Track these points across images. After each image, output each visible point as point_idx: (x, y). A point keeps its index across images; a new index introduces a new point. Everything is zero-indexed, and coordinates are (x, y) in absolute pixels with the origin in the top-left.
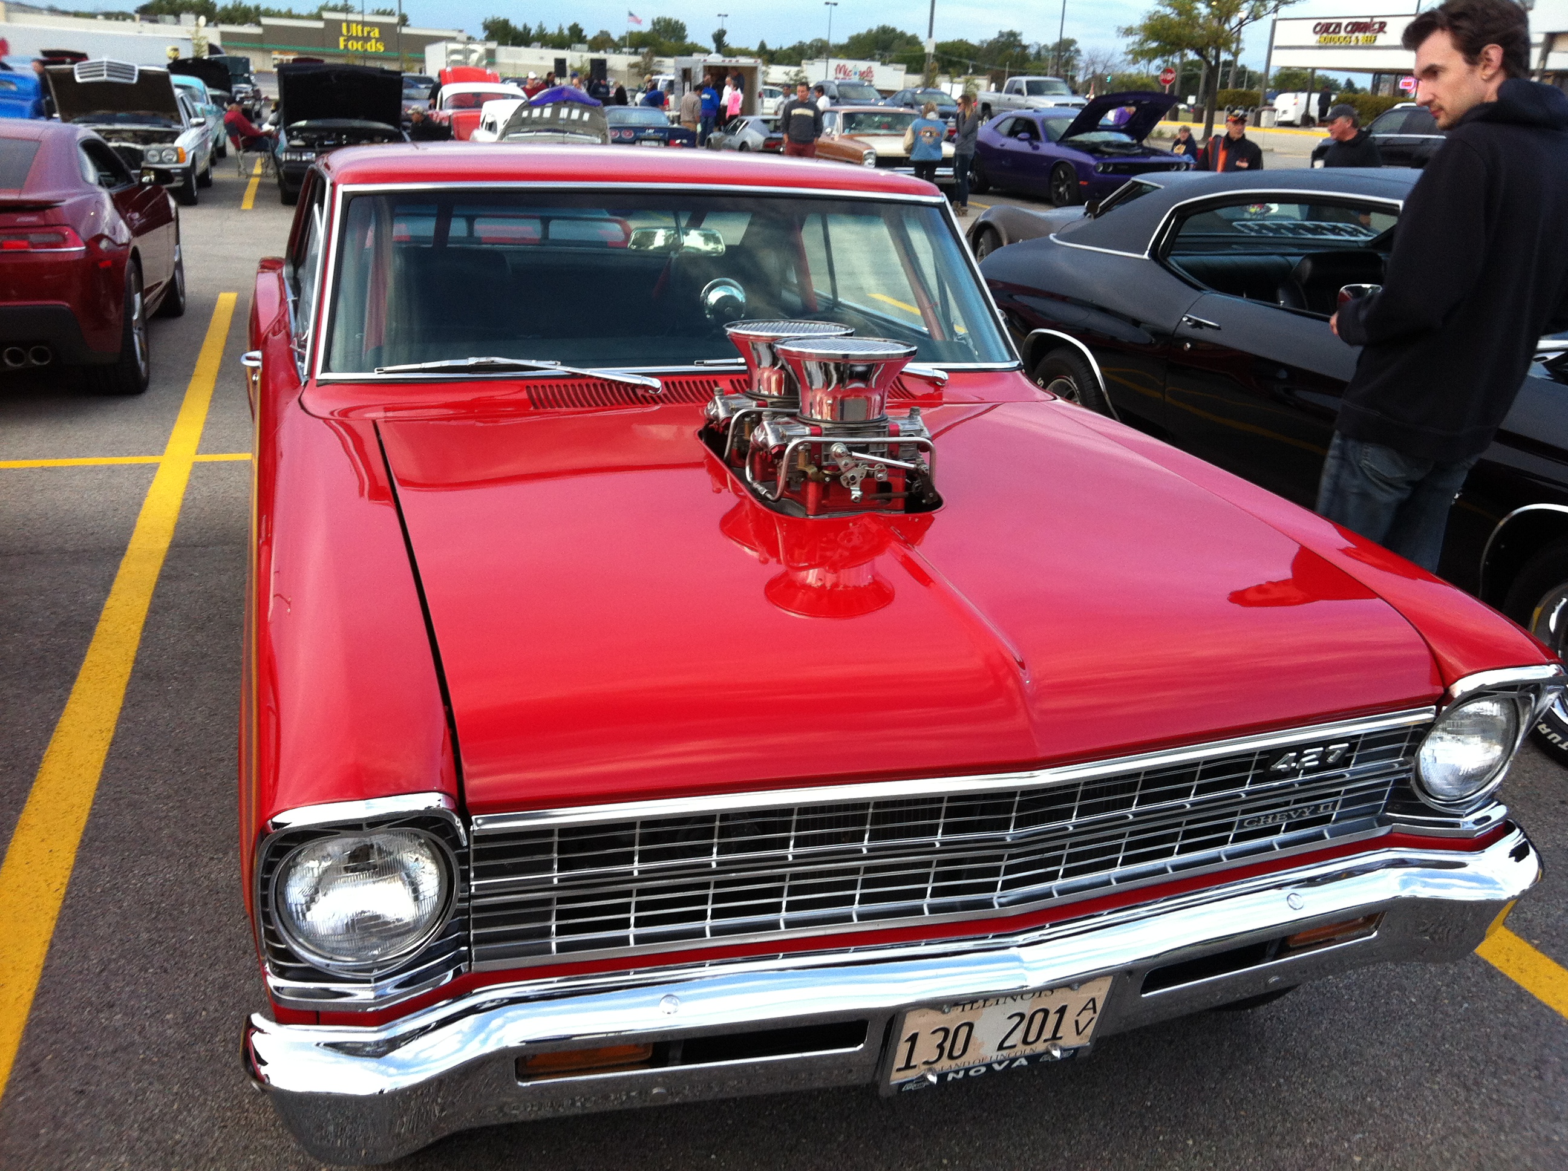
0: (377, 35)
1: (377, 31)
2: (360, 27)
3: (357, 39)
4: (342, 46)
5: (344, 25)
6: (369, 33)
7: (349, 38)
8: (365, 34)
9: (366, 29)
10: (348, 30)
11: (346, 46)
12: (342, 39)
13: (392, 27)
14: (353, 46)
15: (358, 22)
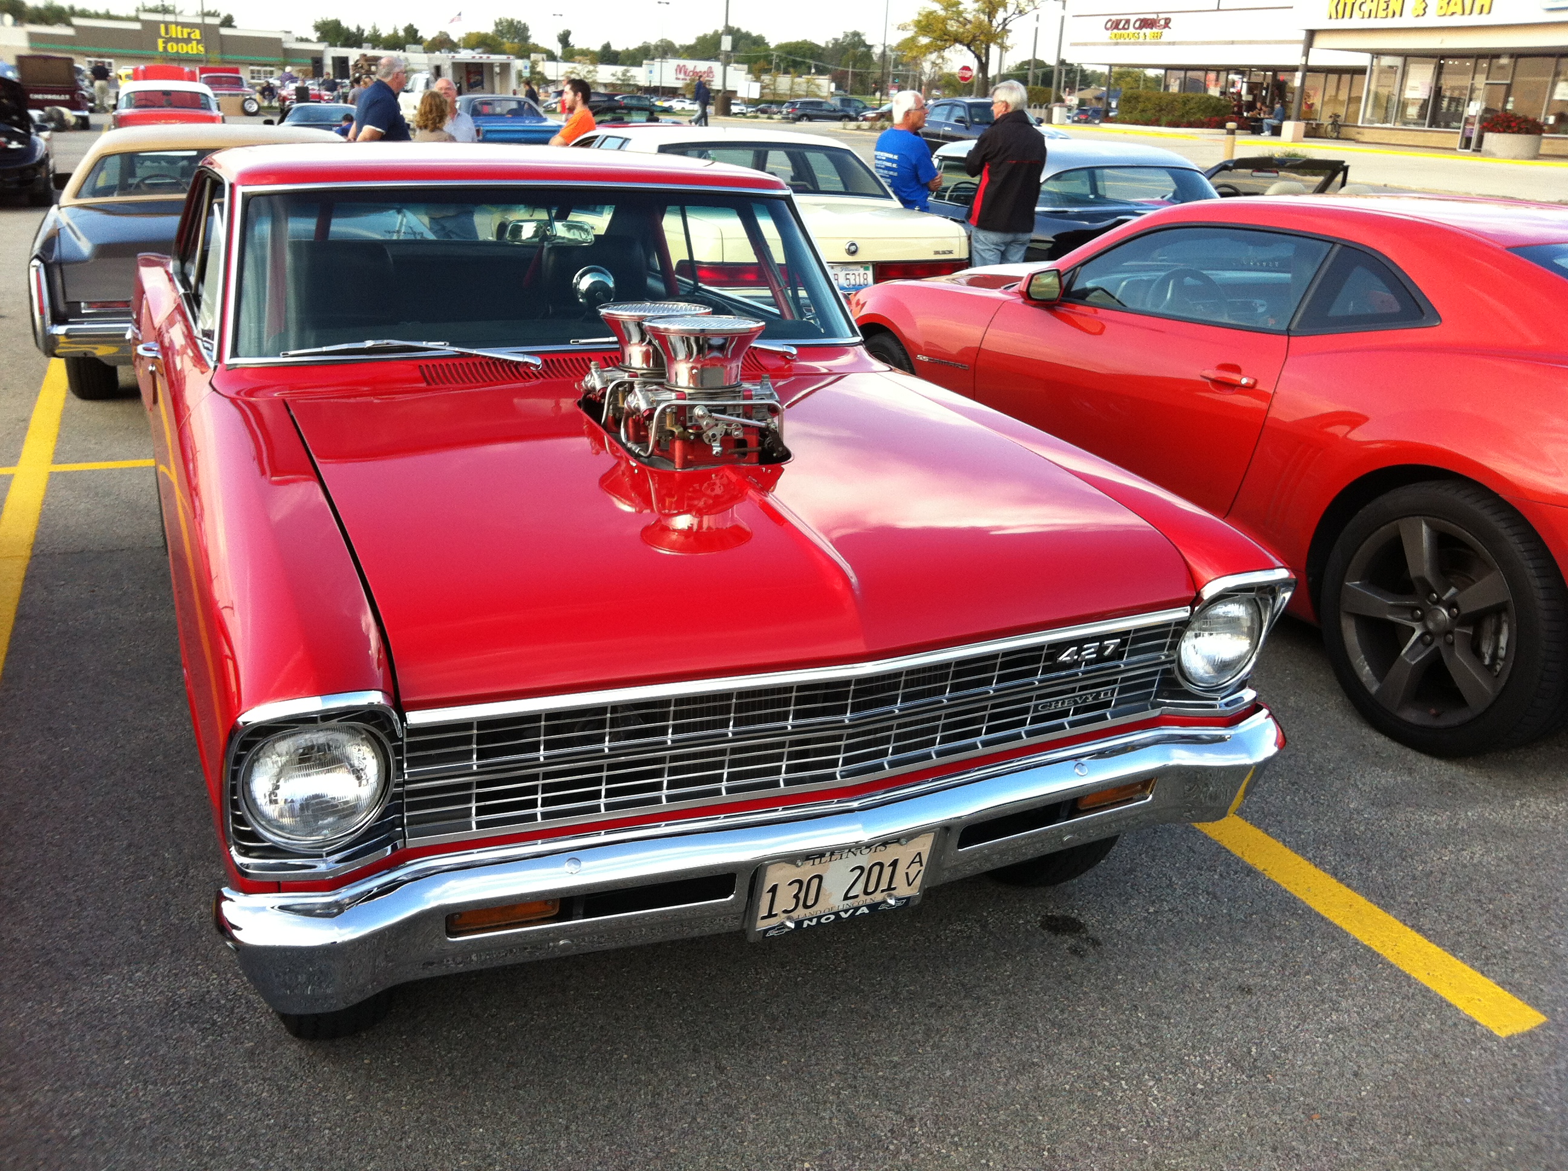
0: (198, 37)
1: (197, 32)
2: (179, 29)
3: (177, 41)
4: (161, 49)
5: (162, 27)
6: (189, 34)
7: (168, 40)
8: (186, 36)
9: (186, 31)
10: (167, 32)
11: (165, 48)
12: (160, 42)
13: (213, 28)
14: (172, 48)
15: (177, 24)
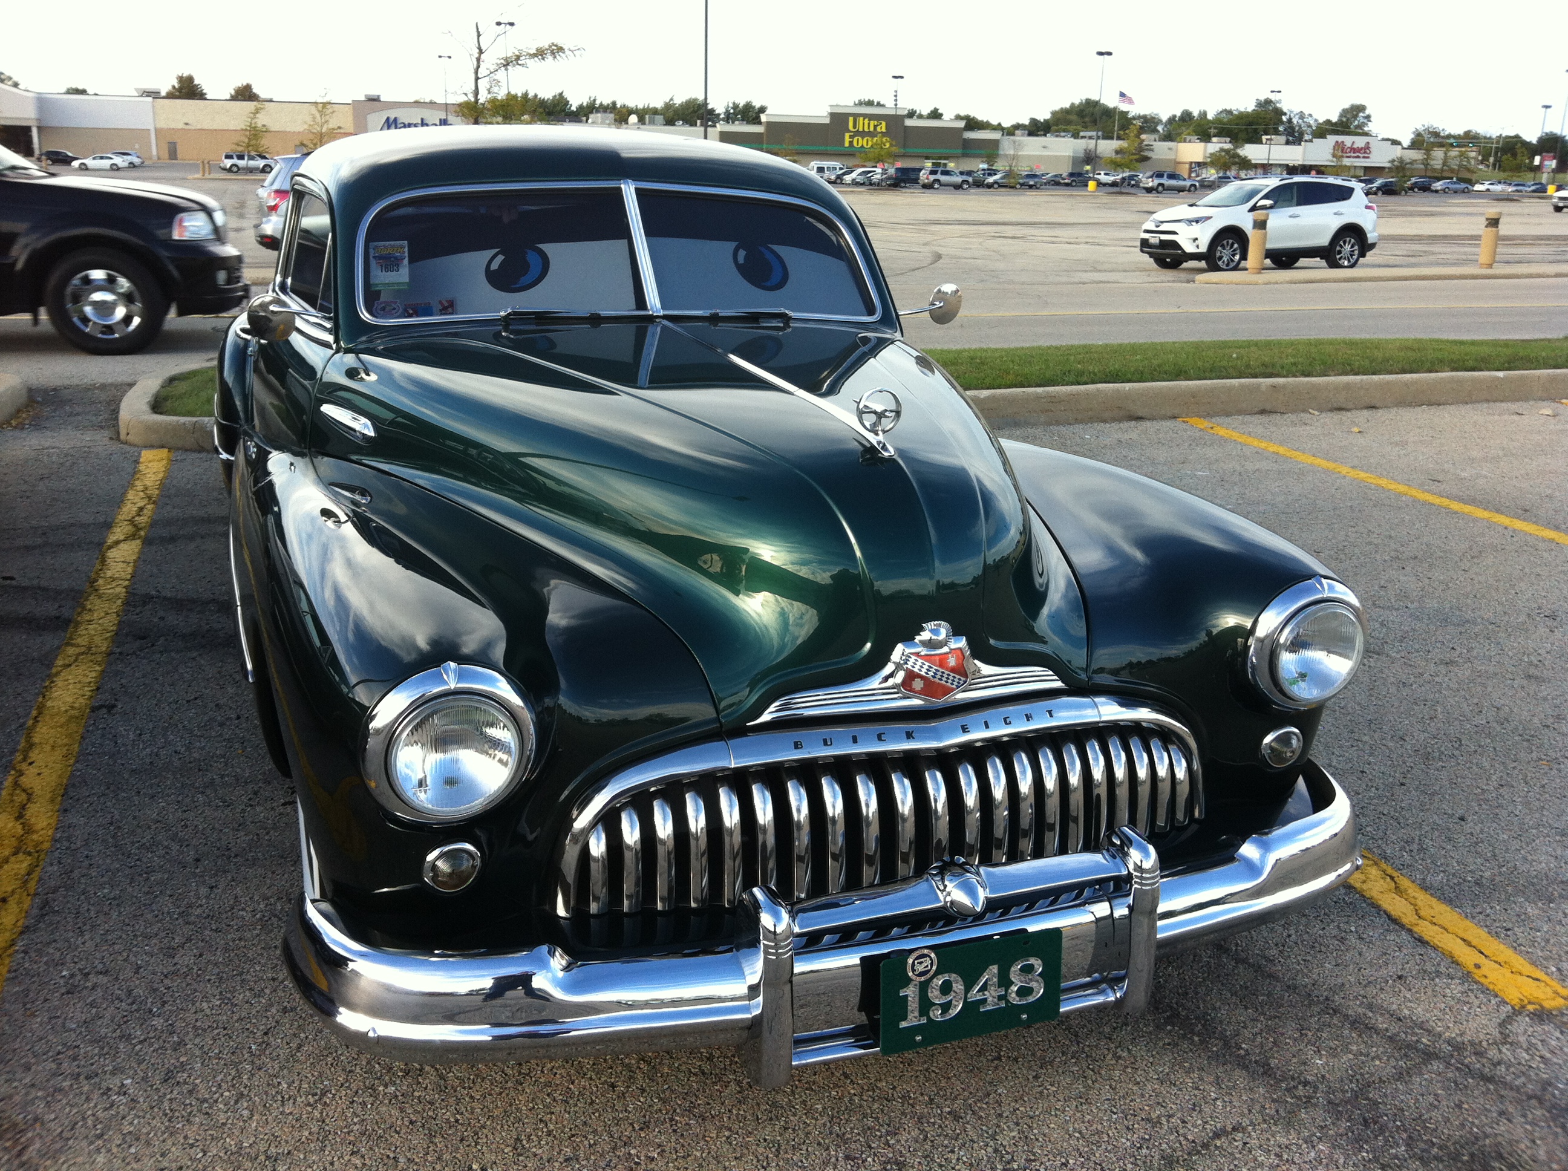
0: (884, 130)
1: (884, 124)
2: (866, 121)
3: (863, 134)
4: (847, 144)
5: (851, 119)
6: (875, 127)
7: (857, 133)
8: (872, 129)
9: (872, 123)
10: (854, 127)
11: (851, 143)
12: (847, 135)
13: (901, 118)
14: (859, 142)
15: (865, 116)
